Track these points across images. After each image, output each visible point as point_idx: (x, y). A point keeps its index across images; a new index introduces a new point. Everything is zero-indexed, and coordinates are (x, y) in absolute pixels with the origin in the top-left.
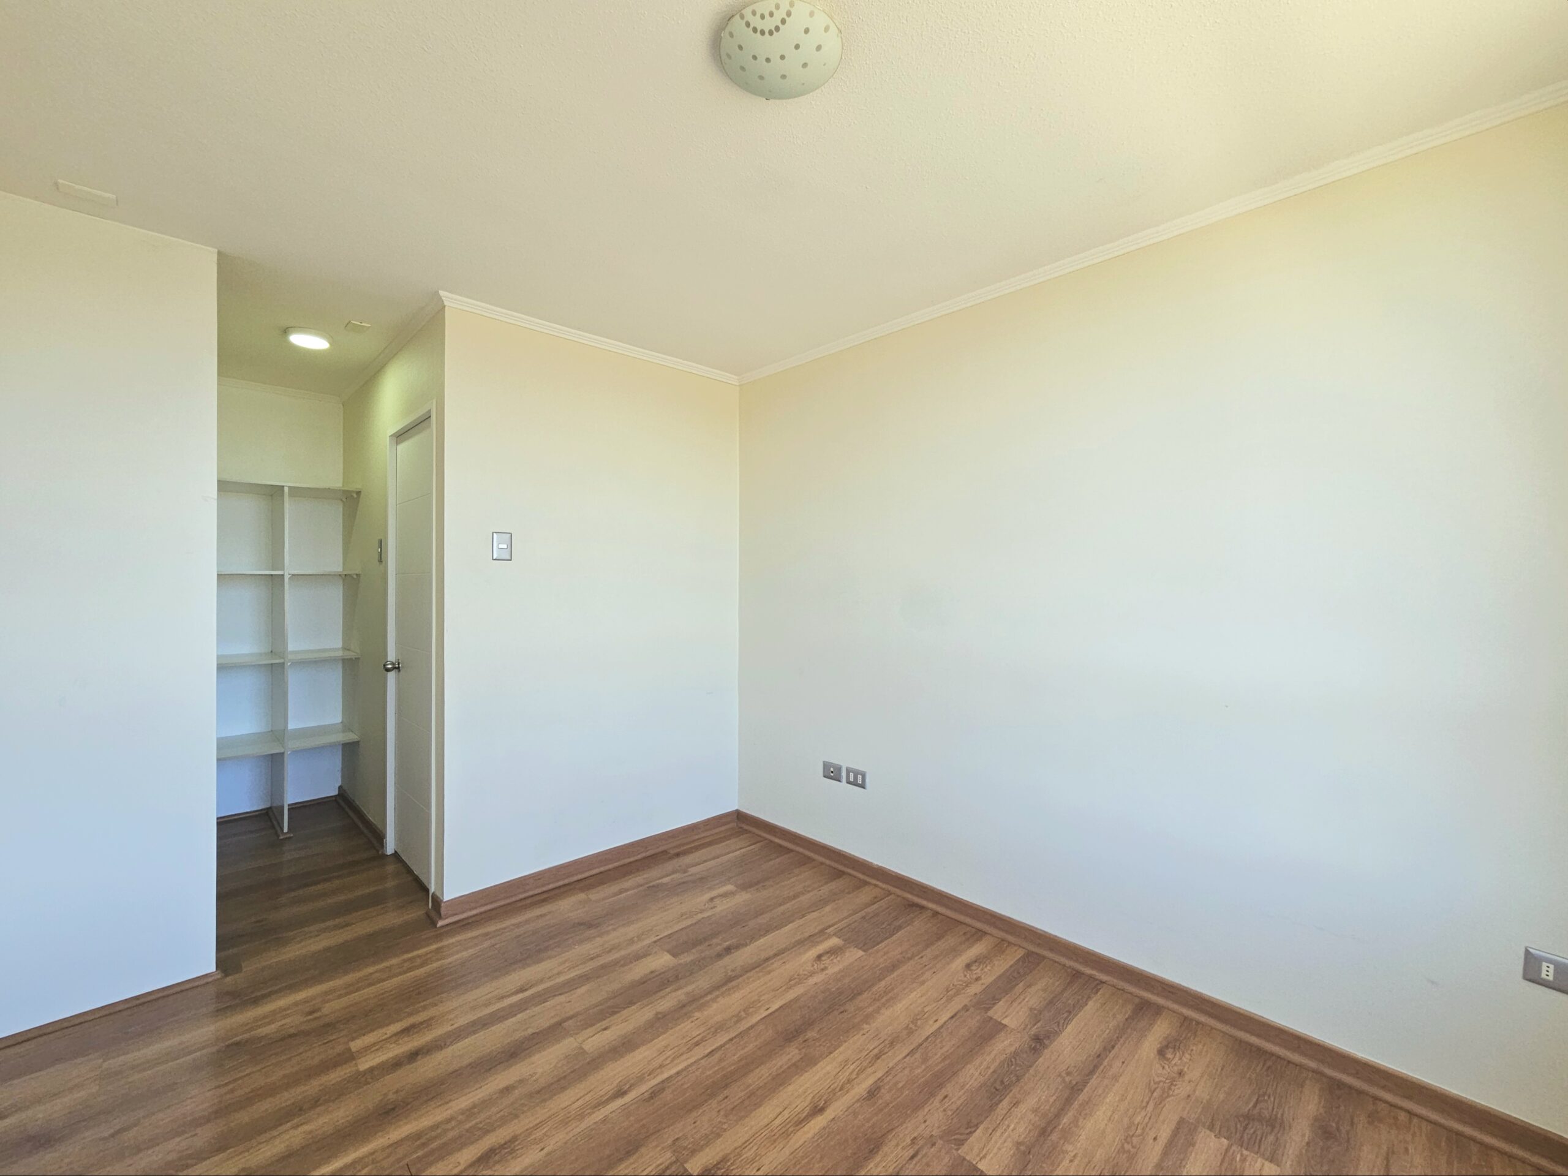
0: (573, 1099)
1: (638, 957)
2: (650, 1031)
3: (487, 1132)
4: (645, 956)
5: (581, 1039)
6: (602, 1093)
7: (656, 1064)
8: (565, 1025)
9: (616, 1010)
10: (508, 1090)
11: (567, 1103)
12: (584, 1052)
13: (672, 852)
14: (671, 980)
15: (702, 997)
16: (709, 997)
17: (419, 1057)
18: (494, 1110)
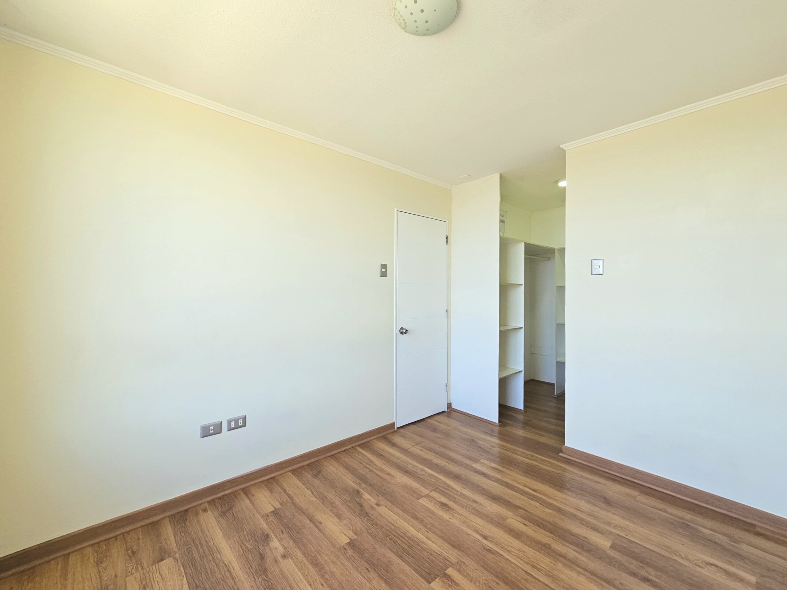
0: (477, 522)
1: (596, 529)
4: (599, 532)
7: (510, 549)
11: (474, 521)
17: (483, 475)
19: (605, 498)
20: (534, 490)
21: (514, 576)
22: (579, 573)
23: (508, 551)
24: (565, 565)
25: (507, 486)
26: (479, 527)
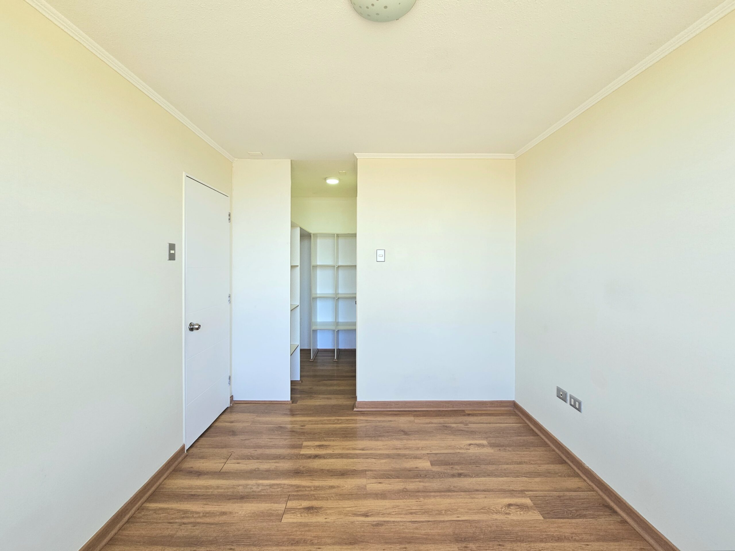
0: (349, 506)
1: (416, 457)
2: (397, 495)
3: (316, 499)
4: (420, 458)
5: (369, 482)
6: (360, 510)
7: (388, 511)
8: (367, 472)
9: (390, 477)
10: (332, 487)
11: (346, 506)
12: (365, 489)
13: (467, 412)
14: (422, 476)
15: (431, 492)
16: (433, 494)
17: (317, 458)
18: (323, 492)
19: (402, 431)
20: (363, 450)
21: (409, 532)
22: (434, 497)
23: (389, 514)
24: (424, 497)
25: (342, 457)
26: (354, 509)
